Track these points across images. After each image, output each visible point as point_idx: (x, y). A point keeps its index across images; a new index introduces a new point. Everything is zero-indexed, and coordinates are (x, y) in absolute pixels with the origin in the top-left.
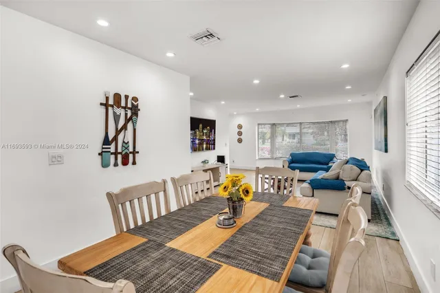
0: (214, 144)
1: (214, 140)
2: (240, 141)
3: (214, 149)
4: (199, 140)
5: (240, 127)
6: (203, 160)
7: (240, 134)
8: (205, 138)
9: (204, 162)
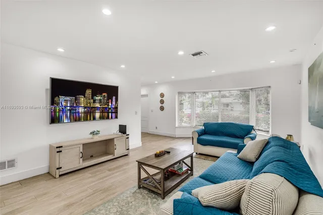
0: (116, 112)
1: (116, 108)
2: (162, 109)
3: (116, 117)
4: (85, 108)
5: (162, 95)
6: (91, 131)
7: (162, 102)
8: (98, 105)
9: (93, 133)
